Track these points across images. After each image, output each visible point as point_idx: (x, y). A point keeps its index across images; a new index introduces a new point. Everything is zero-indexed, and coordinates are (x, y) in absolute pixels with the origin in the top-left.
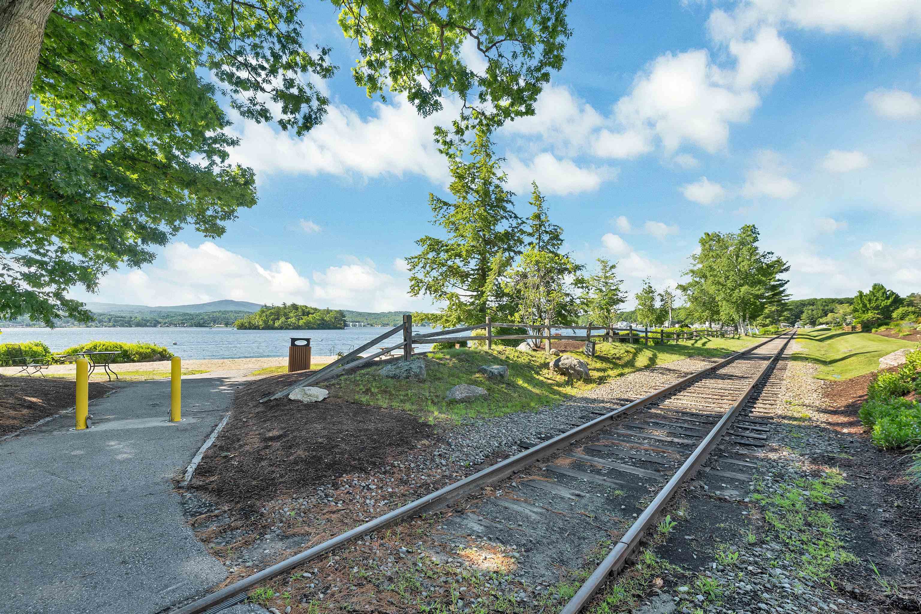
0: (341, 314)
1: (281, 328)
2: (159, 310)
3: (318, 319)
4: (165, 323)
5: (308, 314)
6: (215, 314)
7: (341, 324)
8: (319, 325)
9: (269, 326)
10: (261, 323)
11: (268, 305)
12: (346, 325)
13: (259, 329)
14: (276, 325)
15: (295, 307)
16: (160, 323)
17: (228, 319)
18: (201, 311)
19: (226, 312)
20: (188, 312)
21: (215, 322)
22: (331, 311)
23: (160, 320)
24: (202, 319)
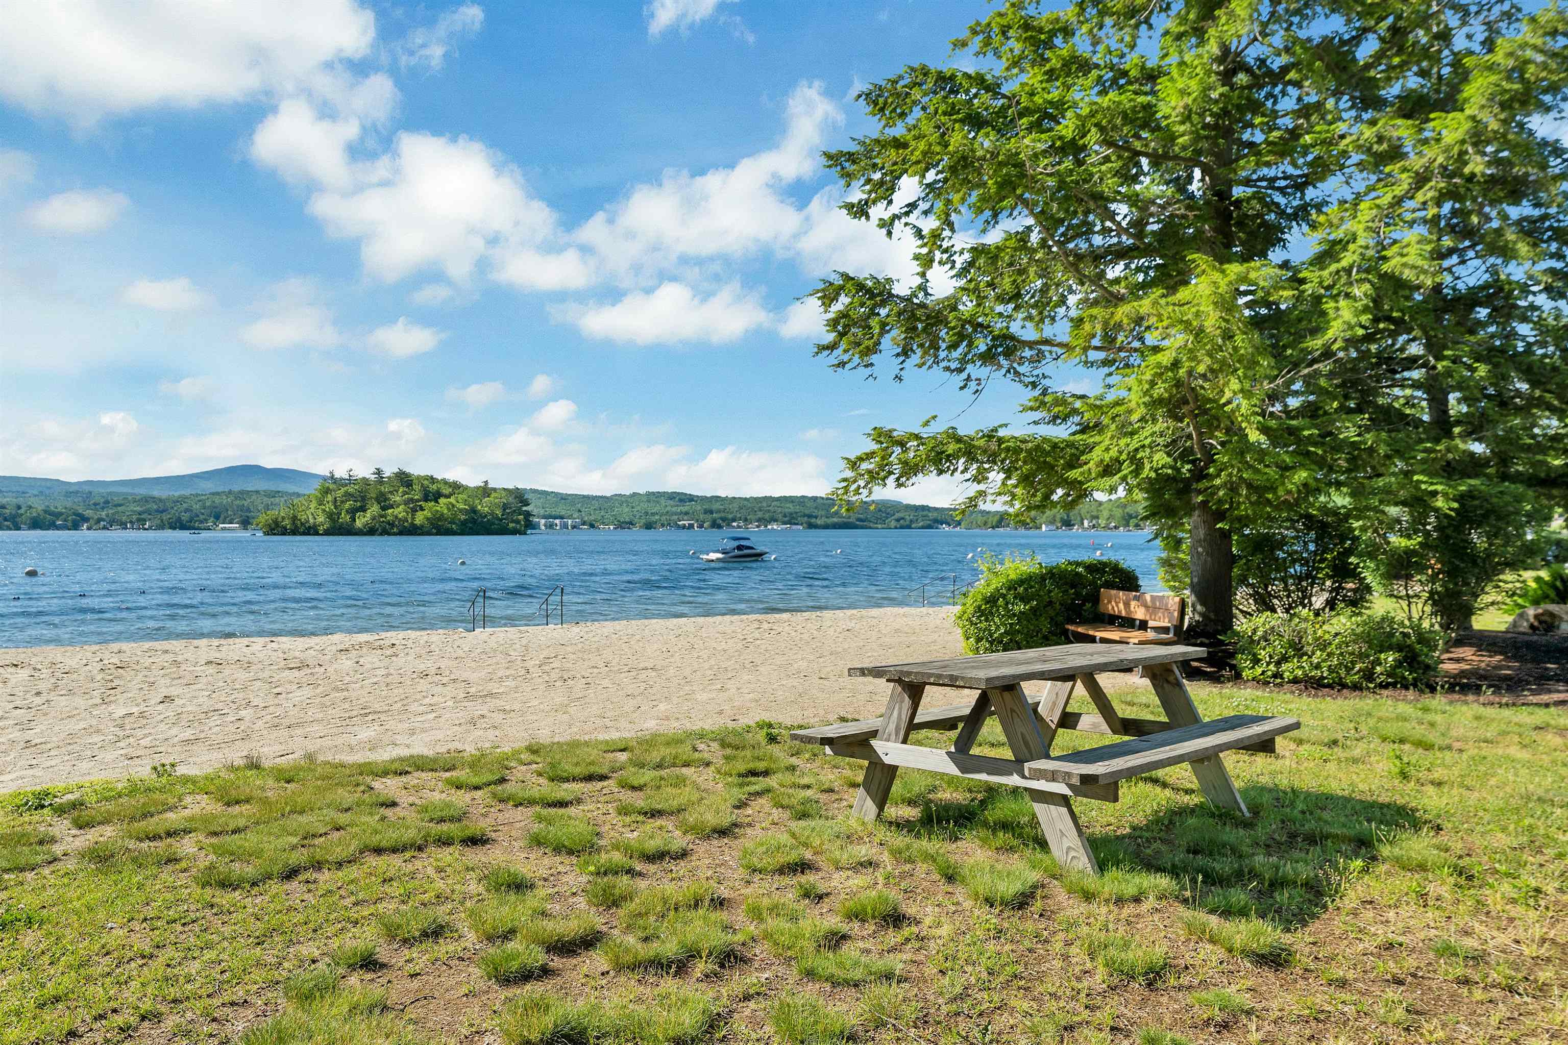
0: (520, 497)
1: (371, 531)
2: (87, 488)
3: (461, 510)
4: (99, 521)
5: (437, 496)
6: (217, 500)
7: (518, 522)
8: (464, 523)
9: (341, 527)
10: (321, 519)
11: (337, 475)
12: (530, 525)
13: (317, 533)
14: (359, 523)
15: (404, 479)
16: (86, 520)
17: (248, 510)
18: (187, 492)
19: (243, 494)
20: (156, 493)
21: (217, 517)
22: (495, 490)
23: (88, 513)
24: (186, 511)
